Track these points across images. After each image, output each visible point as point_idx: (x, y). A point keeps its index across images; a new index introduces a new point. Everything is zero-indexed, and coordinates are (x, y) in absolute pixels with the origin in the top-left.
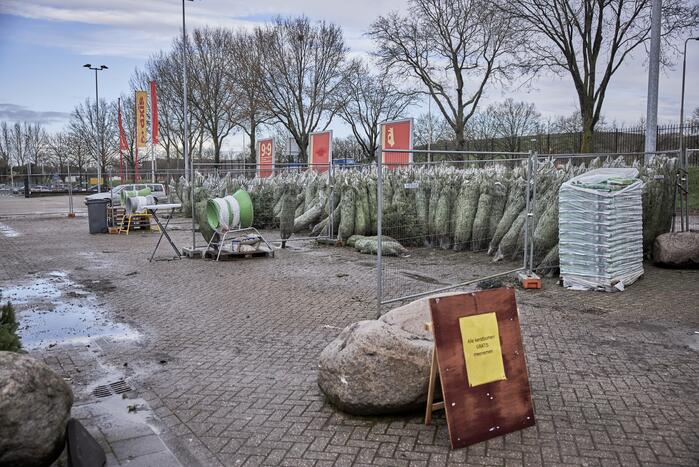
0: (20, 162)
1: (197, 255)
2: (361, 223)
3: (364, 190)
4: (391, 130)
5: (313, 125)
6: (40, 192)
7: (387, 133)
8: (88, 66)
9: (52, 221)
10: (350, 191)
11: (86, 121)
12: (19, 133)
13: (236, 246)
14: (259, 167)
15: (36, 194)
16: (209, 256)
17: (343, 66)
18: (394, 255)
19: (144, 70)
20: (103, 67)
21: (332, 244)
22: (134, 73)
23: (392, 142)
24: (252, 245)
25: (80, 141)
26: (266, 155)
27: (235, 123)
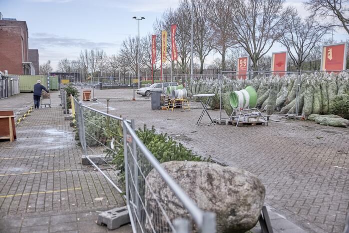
0: (93, 70)
1: (223, 123)
2: (317, 107)
3: (319, 87)
4: (330, 50)
5: (261, 48)
6: (107, 87)
7: (327, 52)
8: (135, 18)
9: (125, 102)
10: (311, 87)
11: (129, 48)
12: (93, 55)
13: (247, 119)
14: (238, 73)
15: (105, 88)
16: (230, 123)
17: (281, 11)
18: (344, 127)
19: (160, 19)
20: (142, 18)
21: (298, 119)
22: (155, 21)
23: (330, 58)
24: (255, 118)
25: (125, 59)
26: (243, 66)
27: (213, 47)
